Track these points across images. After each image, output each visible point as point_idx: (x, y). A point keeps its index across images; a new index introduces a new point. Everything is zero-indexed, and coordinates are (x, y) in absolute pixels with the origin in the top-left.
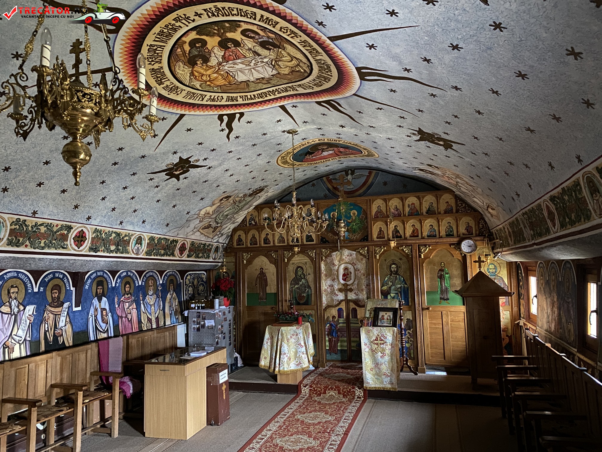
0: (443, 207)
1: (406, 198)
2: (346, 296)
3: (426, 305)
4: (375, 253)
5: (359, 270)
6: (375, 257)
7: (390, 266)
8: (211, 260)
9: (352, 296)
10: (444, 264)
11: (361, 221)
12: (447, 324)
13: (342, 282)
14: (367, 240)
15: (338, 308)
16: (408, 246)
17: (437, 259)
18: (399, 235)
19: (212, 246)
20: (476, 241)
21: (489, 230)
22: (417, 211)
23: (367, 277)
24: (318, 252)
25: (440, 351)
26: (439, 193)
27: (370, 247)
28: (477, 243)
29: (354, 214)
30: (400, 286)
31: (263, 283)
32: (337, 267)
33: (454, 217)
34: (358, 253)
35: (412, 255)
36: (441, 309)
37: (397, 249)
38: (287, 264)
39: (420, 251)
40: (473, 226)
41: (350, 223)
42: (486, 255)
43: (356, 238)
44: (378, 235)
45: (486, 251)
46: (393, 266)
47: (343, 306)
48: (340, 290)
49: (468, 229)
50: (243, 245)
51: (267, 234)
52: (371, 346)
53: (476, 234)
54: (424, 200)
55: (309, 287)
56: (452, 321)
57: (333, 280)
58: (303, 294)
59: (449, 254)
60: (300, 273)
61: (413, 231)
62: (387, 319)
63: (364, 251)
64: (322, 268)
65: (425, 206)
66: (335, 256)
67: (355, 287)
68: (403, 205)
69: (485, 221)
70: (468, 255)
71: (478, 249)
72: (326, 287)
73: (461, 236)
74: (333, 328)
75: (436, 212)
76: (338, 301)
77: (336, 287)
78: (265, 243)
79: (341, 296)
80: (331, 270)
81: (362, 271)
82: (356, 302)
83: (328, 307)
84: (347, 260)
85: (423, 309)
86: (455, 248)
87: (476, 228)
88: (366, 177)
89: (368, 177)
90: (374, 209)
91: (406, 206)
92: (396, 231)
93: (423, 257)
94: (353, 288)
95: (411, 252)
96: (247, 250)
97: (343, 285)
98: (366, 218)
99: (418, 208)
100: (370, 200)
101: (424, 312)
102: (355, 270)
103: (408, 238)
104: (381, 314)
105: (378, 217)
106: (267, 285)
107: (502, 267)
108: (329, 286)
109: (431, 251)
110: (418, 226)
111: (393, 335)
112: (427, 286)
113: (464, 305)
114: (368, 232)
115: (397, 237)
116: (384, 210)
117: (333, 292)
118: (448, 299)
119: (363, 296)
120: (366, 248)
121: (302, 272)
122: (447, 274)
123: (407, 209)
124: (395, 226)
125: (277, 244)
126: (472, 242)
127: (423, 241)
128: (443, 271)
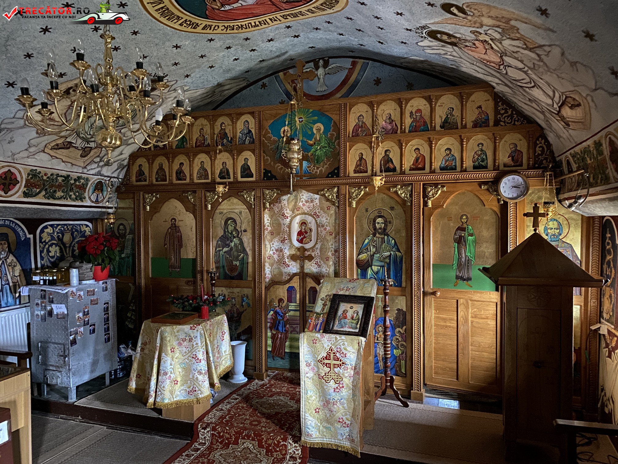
0: (471, 116)
1: (408, 100)
2: (302, 267)
3: (430, 287)
4: (350, 197)
5: (323, 226)
6: (350, 204)
7: (374, 221)
8: (89, 203)
9: (311, 267)
10: (467, 218)
11: (330, 143)
12: (466, 320)
13: (297, 244)
14: (338, 175)
15: (287, 286)
16: (405, 185)
17: (455, 210)
18: (391, 166)
19: (87, 180)
20: (528, 177)
21: (554, 158)
22: (425, 122)
23: (335, 237)
24: (258, 195)
25: (450, 365)
26: (466, 90)
27: (343, 187)
28: (531, 181)
29: (319, 130)
30: (388, 253)
31: (176, 243)
32: (288, 220)
33: (491, 135)
34: (323, 198)
35: (412, 201)
36: (457, 296)
37: (387, 192)
38: (211, 214)
39: (425, 196)
40: (524, 151)
41: (312, 145)
42: (545, 203)
43: (321, 171)
44: (357, 166)
45: (545, 196)
46: (379, 220)
47: (295, 283)
48: (293, 258)
49: (516, 156)
50: (145, 181)
51: (182, 164)
52: (318, 368)
53: (529, 164)
54: (438, 104)
55: (244, 251)
56: (475, 316)
57: (283, 241)
58: (234, 263)
59: (477, 202)
60: (230, 228)
61: (417, 160)
62: (352, 318)
63: (332, 195)
64: (266, 221)
65: (440, 114)
66: (285, 202)
67: (316, 253)
68: (402, 114)
69: (547, 141)
70: (511, 203)
71: (530, 192)
72: (271, 252)
73: (502, 168)
74: (279, 318)
75: (459, 125)
76: (289, 275)
77: (287, 252)
78: (178, 179)
79: (294, 268)
80: (279, 225)
81: (328, 228)
82: (317, 278)
83: (274, 283)
84: (306, 209)
85: (425, 294)
86: (488, 190)
87: (528, 153)
88: (347, 71)
89: (351, 71)
90: (352, 122)
91: (407, 115)
92: (387, 160)
93: (430, 205)
94: (313, 254)
95: (411, 195)
96: (150, 189)
97: (298, 249)
98: (338, 137)
99: (427, 119)
100: (345, 105)
101: (428, 299)
102: (318, 226)
103: (407, 171)
104: (343, 307)
105: (358, 135)
106: (181, 246)
107: (572, 225)
108: (277, 250)
109: (445, 195)
110: (425, 150)
111: (359, 350)
112: (435, 255)
113: (497, 290)
114: (339, 161)
115: (387, 170)
116: (369, 123)
117: (281, 262)
118: (469, 279)
119: (329, 268)
120: (336, 190)
121: (235, 228)
122: (471, 235)
123: (408, 121)
124: (386, 151)
125: (196, 181)
126: (520, 180)
127: (432, 177)
128: (463, 229)
